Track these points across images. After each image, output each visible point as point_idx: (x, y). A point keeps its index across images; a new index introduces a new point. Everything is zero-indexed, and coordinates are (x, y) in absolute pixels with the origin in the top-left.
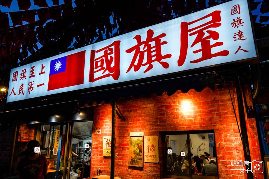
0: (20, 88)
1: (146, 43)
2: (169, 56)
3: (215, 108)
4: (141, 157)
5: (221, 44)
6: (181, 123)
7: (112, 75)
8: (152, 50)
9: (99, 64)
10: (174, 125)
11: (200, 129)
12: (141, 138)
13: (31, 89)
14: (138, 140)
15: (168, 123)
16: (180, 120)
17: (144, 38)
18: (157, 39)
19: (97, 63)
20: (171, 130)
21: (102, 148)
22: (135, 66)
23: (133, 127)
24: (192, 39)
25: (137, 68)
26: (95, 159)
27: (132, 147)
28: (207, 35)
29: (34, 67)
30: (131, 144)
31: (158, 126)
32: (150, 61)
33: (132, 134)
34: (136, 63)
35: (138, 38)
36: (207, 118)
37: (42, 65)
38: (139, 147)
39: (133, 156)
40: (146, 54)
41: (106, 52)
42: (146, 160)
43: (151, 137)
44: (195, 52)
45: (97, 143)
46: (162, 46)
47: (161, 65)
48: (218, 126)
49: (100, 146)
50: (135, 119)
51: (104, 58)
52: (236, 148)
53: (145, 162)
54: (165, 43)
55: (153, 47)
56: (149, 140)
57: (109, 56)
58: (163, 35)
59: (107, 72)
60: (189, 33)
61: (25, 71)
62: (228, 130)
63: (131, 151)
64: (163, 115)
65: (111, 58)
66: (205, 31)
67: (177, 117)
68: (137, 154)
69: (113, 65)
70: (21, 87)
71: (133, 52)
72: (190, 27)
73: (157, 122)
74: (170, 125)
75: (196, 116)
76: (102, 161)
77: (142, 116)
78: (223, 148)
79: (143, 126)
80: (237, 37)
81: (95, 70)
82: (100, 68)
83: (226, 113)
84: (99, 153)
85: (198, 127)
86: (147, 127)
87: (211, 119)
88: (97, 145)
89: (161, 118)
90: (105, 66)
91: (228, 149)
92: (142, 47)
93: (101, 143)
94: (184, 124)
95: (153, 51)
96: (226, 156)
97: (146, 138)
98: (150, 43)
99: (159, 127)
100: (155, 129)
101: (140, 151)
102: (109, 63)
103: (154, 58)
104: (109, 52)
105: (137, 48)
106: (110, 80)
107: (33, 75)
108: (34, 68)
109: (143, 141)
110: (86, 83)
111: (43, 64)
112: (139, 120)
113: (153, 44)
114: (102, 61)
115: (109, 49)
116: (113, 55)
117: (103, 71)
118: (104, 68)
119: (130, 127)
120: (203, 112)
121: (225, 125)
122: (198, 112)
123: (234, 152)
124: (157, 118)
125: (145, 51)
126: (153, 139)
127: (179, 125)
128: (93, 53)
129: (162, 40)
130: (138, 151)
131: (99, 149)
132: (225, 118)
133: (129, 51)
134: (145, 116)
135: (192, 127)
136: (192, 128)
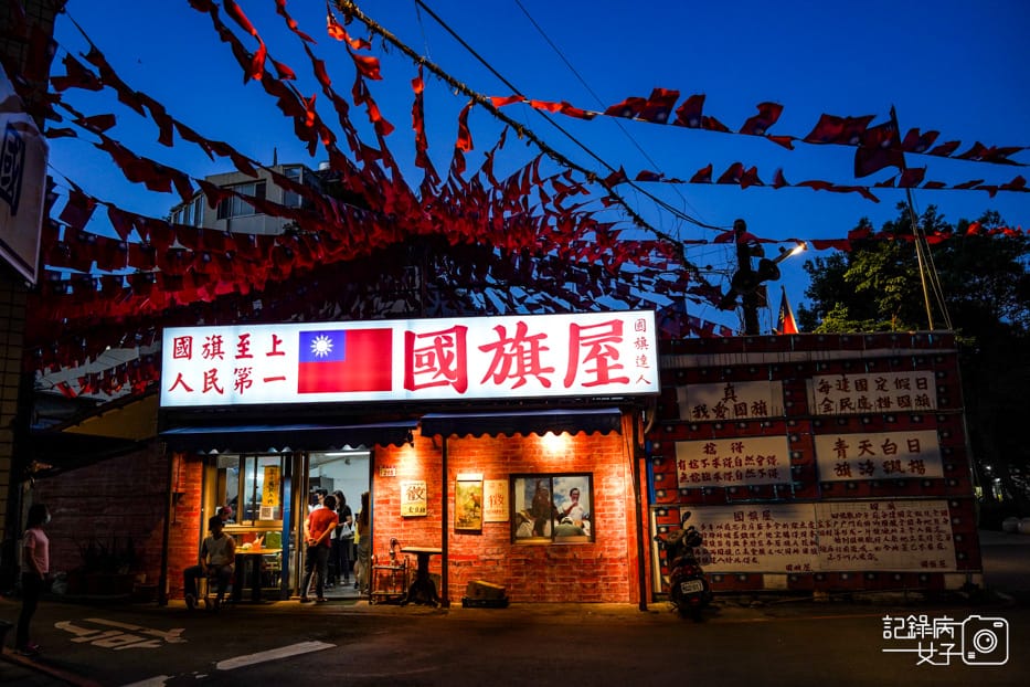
0: (206, 378)
1: (516, 342)
2: (550, 370)
3: (596, 442)
4: (479, 514)
5: (620, 367)
6: (546, 461)
7: (453, 384)
8: (526, 355)
9: (425, 360)
10: (534, 464)
11: (573, 471)
12: (478, 485)
13: (246, 384)
14: (473, 487)
15: (524, 460)
16: (545, 458)
17: (511, 333)
18: (534, 340)
19: (419, 358)
20: (529, 472)
21: (398, 501)
22: (495, 375)
23: (462, 466)
24: (584, 351)
25: (499, 380)
26: (382, 521)
27: (461, 499)
28: (604, 350)
29: (248, 335)
30: (459, 494)
31: (507, 464)
32: (521, 372)
33: (460, 477)
34: (498, 370)
35: (501, 330)
36: (584, 455)
37: (275, 337)
38: (473, 498)
39: (464, 513)
40: (515, 360)
41: (438, 341)
42: (487, 517)
43: (497, 482)
44: (588, 371)
45: (386, 493)
46: (541, 353)
47: (539, 382)
48: (599, 467)
49: (394, 497)
50: (466, 452)
51: (434, 351)
52: (619, 497)
53: (486, 520)
54: (545, 349)
55: (527, 352)
56: (493, 487)
57: (445, 350)
58: (543, 336)
59: (442, 377)
60: (581, 342)
61: (216, 340)
62: (610, 474)
63: (459, 505)
64: (518, 447)
65: (450, 353)
66: (602, 344)
67: (540, 452)
68: (471, 510)
69: (453, 366)
70: (209, 375)
71: (493, 353)
72: (583, 333)
73: (506, 458)
74: (529, 464)
75: (569, 452)
76: (398, 525)
77: (478, 448)
78: (602, 497)
79: (482, 465)
80: (640, 362)
81: (416, 369)
82: (426, 367)
83: (610, 450)
84: (391, 511)
85: (570, 469)
86: (489, 466)
87: (589, 457)
88: (386, 496)
89: (512, 452)
90: (437, 364)
91: (609, 498)
92: (508, 348)
93: (398, 493)
94: (550, 464)
95: (527, 358)
96: (606, 508)
97: (487, 483)
98: (522, 343)
99: (509, 467)
100: (503, 469)
101: (477, 505)
102: (445, 363)
103: (528, 369)
104: (444, 342)
105: (499, 346)
106: (450, 393)
107: (247, 353)
108: (247, 339)
109: (482, 489)
110: (398, 392)
111: (276, 334)
112: (473, 454)
113: (527, 346)
114: (431, 356)
115: (446, 338)
116: (454, 350)
117: (433, 374)
118: (435, 369)
119: (456, 466)
120: (579, 446)
121: (607, 466)
122: (571, 446)
123: (617, 502)
124: (507, 453)
125: (514, 355)
126: (500, 485)
127: (543, 464)
128: (410, 337)
129: (542, 343)
130: (472, 504)
131: (391, 503)
132: (608, 457)
133: (485, 349)
134: (485, 449)
135: (562, 467)
136: (563, 469)
